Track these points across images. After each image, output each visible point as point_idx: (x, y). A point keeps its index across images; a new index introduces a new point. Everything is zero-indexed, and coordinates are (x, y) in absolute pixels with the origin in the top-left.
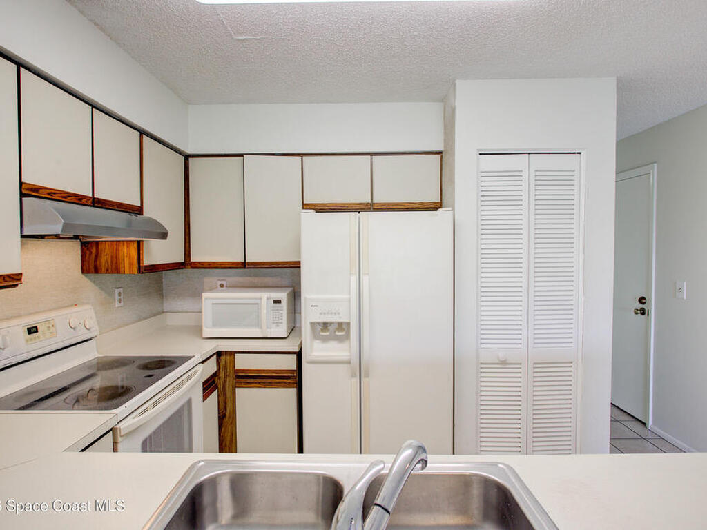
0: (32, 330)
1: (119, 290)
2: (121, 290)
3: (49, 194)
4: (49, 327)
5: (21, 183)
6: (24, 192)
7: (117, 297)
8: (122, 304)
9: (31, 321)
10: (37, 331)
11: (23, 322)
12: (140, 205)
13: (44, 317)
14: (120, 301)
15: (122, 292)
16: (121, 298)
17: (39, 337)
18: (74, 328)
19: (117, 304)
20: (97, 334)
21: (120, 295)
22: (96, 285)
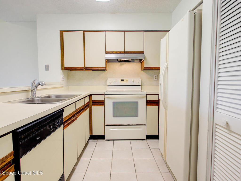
2: (157, 76)
3: (112, 53)
4: (126, 80)
5: (106, 51)
6: (107, 53)
7: (154, 77)
9: (122, 79)
10: (123, 80)
11: (121, 78)
12: (143, 51)
13: (126, 78)
14: (156, 79)
15: (157, 77)
16: (157, 78)
17: (124, 82)
18: (133, 82)
19: (155, 79)
20: (141, 85)
21: (156, 77)
22: (147, 73)
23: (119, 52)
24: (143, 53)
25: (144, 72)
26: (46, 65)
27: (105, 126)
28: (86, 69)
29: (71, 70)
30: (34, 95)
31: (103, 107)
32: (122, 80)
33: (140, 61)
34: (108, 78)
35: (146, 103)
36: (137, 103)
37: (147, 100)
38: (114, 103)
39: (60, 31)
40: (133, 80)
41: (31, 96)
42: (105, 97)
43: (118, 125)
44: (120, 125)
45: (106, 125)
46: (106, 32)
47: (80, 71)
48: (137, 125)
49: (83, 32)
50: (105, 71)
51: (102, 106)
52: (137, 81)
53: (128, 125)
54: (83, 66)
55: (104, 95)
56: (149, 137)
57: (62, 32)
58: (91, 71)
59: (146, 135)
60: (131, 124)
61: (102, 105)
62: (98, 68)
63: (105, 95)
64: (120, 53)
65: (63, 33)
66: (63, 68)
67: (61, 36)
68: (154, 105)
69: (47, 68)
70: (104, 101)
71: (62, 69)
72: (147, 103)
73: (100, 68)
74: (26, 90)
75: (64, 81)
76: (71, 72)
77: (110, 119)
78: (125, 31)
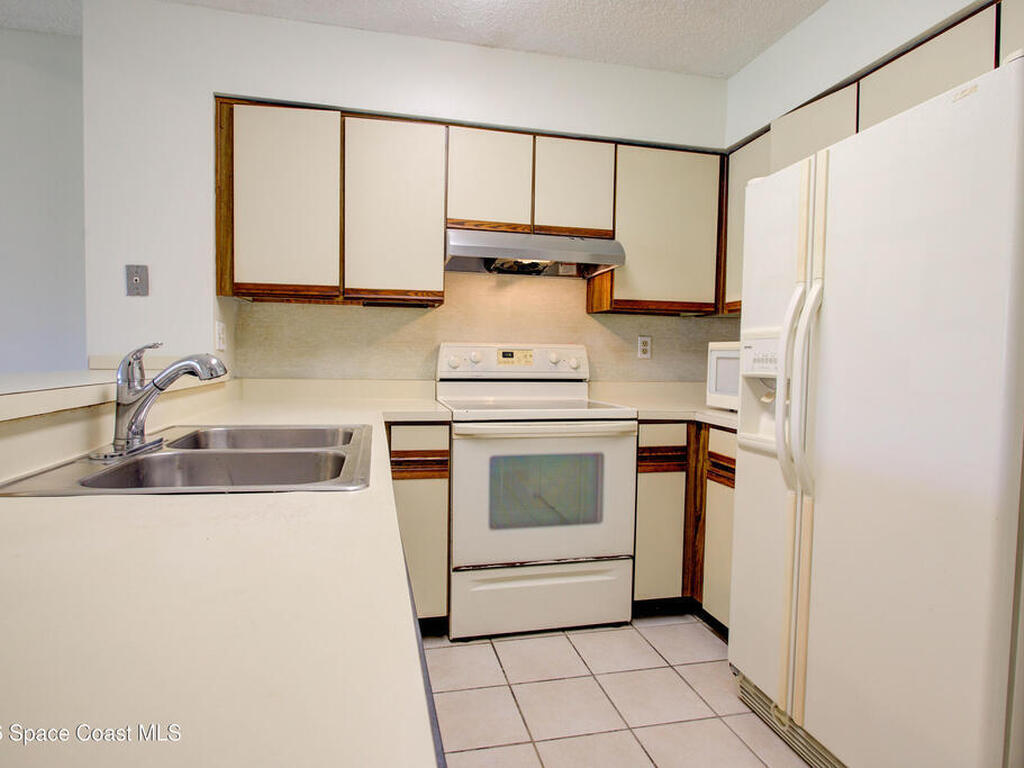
0: (507, 355)
1: (644, 339)
2: (648, 340)
3: (476, 226)
4: (526, 356)
5: (446, 219)
6: (449, 225)
7: (640, 344)
8: (648, 355)
9: (508, 347)
10: (512, 356)
11: (500, 346)
12: (611, 228)
13: (522, 346)
14: (645, 352)
15: (649, 342)
16: (648, 348)
17: (513, 362)
18: (555, 363)
19: (640, 354)
20: (586, 376)
21: (645, 344)
22: (608, 328)
23: (508, 225)
24: (610, 235)
25: (597, 319)
26: (129, 268)
27: (453, 574)
28: (345, 298)
29: (254, 300)
30: (135, 434)
31: (447, 480)
32: (506, 355)
33: (585, 270)
34: (442, 345)
35: (638, 456)
36: (598, 459)
37: (640, 446)
38: (495, 461)
39: (216, 97)
40: (553, 357)
41: (116, 438)
42: (453, 432)
43: (512, 565)
44: (522, 565)
45: (457, 569)
46: (451, 127)
47: (306, 305)
48: (599, 559)
49: (342, 116)
50: (425, 310)
51: (441, 477)
52: (573, 359)
53: (559, 562)
54: (337, 284)
55: (448, 423)
56: (645, 610)
57: (226, 106)
58: (360, 308)
59: (633, 602)
60: (571, 555)
61: (436, 474)
62: (406, 292)
63: (454, 425)
64: (514, 229)
65: (232, 109)
66: (228, 287)
67: (218, 125)
68: (665, 468)
69: (137, 281)
70: (449, 453)
71: (220, 290)
72: (640, 459)
73: (416, 293)
74: (89, 406)
75: (222, 351)
76: (255, 308)
77: (477, 539)
78: (535, 134)
